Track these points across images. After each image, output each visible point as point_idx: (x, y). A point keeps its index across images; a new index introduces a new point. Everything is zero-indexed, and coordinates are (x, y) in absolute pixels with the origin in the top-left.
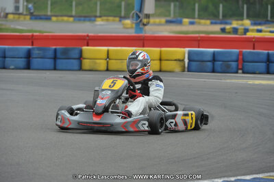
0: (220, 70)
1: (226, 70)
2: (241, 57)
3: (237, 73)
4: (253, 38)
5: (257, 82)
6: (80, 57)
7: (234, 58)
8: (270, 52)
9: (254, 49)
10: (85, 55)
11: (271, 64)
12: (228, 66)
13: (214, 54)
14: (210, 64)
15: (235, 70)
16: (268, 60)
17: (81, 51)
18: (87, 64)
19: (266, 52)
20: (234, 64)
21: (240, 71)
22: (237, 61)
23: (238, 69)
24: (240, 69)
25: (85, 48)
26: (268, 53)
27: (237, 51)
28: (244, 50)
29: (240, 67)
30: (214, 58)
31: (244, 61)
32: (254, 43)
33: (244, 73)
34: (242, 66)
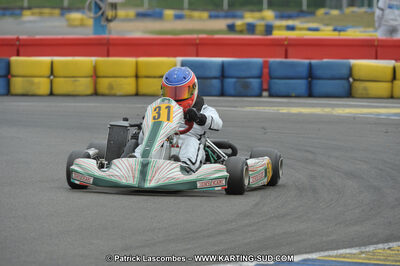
0: (232, 92)
1: (243, 92)
2: (266, 71)
3: (260, 96)
4: (285, 39)
5: (295, 110)
6: (8, 74)
7: (256, 72)
8: (313, 61)
9: (286, 57)
10: (15, 70)
11: (315, 81)
12: (247, 86)
13: (223, 66)
14: (216, 83)
15: (257, 91)
16: (311, 75)
17: (8, 65)
18: (18, 84)
19: (307, 61)
20: (255, 82)
21: (265, 94)
22: (260, 77)
23: (263, 90)
24: (265, 90)
25: (14, 59)
26: (310, 65)
27: (260, 60)
28: (271, 60)
29: (265, 86)
30: (223, 72)
31: (271, 78)
32: (287, 47)
33: (271, 96)
34: (268, 85)
